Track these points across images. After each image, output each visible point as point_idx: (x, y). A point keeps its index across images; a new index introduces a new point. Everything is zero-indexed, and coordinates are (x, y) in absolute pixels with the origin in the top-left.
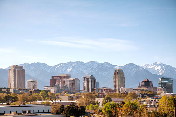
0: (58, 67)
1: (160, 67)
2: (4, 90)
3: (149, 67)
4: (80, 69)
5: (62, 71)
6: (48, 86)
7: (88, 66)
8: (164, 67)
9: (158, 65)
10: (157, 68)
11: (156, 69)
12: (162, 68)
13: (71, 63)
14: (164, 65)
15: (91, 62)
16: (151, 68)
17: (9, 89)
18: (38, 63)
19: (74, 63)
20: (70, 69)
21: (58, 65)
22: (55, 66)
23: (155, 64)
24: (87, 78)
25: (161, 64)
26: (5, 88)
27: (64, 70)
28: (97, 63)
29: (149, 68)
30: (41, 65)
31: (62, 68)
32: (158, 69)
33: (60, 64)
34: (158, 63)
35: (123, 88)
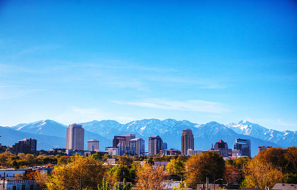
0: (131, 125)
1: (246, 127)
2: (60, 151)
3: (234, 126)
4: (156, 127)
5: (135, 130)
6: (109, 147)
7: (164, 125)
8: (251, 126)
9: (245, 124)
10: (244, 127)
11: (242, 128)
12: (249, 127)
13: (146, 121)
14: (251, 124)
15: (168, 119)
16: (236, 127)
17: (64, 150)
18: (108, 121)
19: (149, 120)
20: (145, 128)
21: (131, 123)
22: (127, 125)
23: (241, 122)
24: (153, 139)
25: (248, 123)
26: (60, 149)
27: (137, 128)
28: (174, 121)
29: (235, 128)
30: (112, 123)
31: (136, 126)
32: (244, 129)
33: (133, 122)
34: (245, 121)
35: (190, 150)
